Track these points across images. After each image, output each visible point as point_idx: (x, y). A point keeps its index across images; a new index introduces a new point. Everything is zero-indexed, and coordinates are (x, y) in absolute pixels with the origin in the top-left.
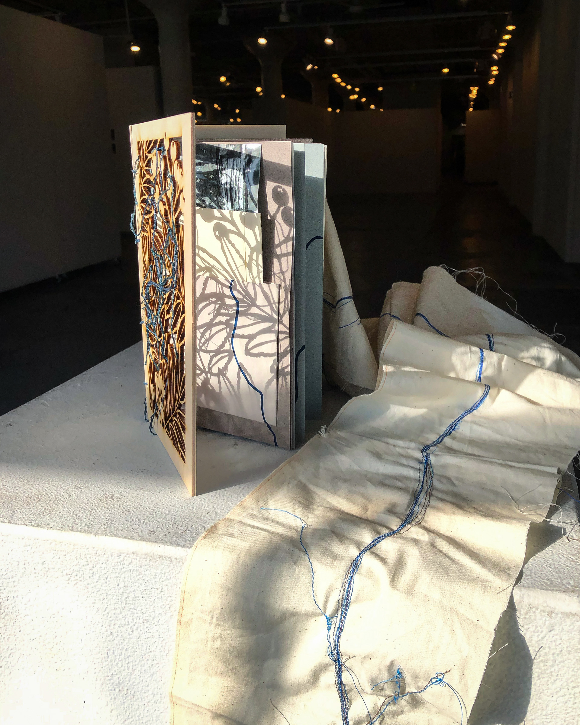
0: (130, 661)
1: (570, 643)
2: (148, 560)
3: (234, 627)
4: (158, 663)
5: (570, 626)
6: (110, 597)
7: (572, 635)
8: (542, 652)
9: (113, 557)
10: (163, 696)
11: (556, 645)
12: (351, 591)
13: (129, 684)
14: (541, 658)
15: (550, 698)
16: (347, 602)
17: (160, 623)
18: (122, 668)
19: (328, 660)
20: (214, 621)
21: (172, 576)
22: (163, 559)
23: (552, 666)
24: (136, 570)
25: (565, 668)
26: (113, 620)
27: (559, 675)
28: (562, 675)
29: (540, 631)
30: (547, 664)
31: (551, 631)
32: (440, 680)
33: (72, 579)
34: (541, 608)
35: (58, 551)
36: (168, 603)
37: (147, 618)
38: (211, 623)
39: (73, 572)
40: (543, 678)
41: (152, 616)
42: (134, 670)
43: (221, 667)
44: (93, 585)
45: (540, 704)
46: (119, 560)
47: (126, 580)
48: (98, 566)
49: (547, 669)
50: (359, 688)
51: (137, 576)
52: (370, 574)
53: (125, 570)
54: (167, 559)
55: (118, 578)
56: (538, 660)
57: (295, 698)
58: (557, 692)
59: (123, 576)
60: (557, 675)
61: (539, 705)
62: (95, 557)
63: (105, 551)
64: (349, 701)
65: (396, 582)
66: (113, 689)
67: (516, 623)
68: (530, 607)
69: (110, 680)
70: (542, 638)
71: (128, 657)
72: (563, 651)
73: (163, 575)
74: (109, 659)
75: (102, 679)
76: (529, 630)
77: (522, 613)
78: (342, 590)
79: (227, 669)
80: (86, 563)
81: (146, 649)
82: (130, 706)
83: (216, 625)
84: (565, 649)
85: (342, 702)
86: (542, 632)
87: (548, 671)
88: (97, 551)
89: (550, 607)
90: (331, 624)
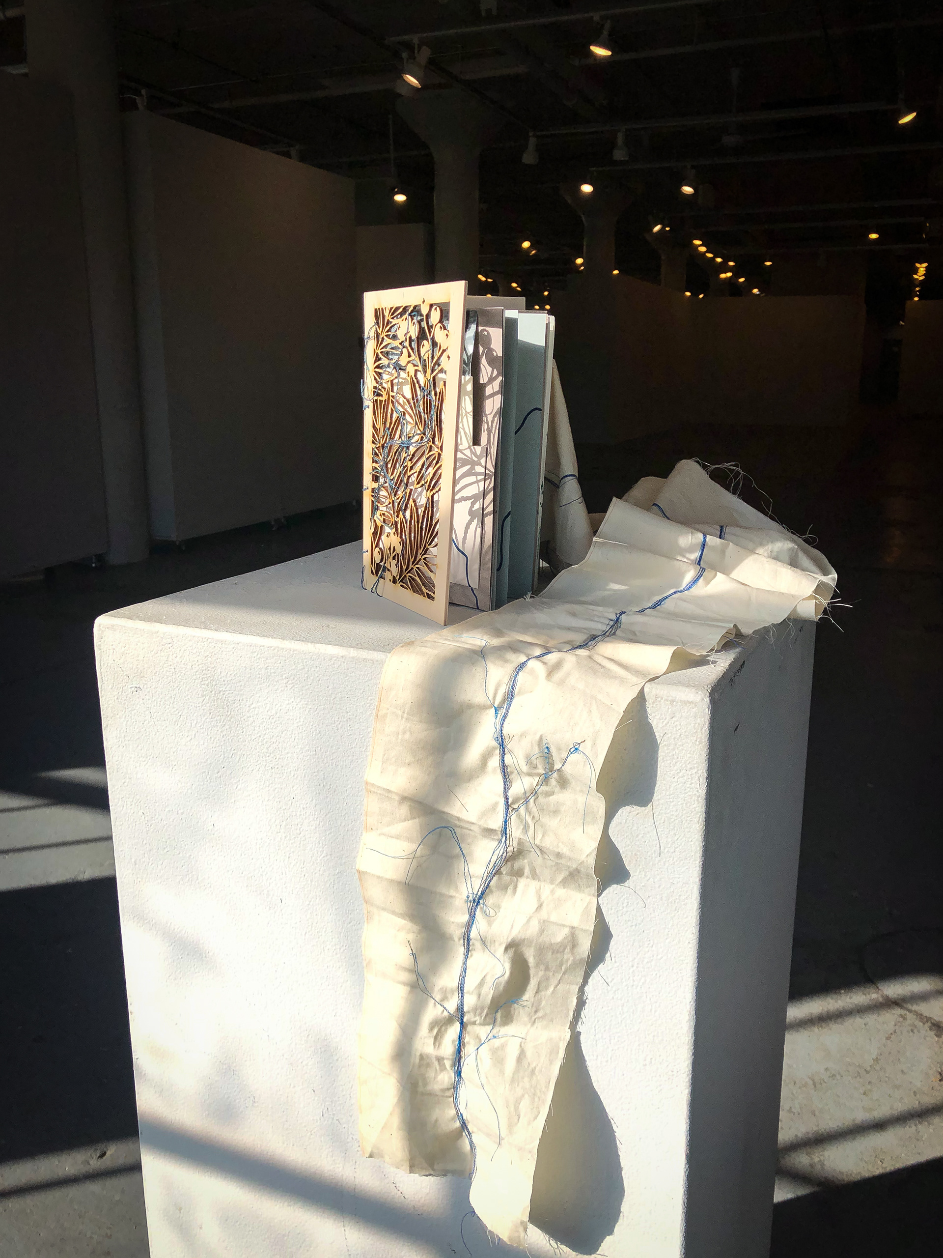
0: (334, 757)
1: (687, 728)
2: (354, 662)
3: (421, 721)
4: (357, 759)
5: (687, 712)
6: (321, 698)
7: (689, 720)
8: (665, 738)
9: (326, 661)
10: (360, 789)
11: (676, 731)
12: (515, 685)
13: (332, 779)
14: (665, 743)
15: (672, 779)
16: (512, 695)
17: (361, 720)
18: (327, 765)
19: (495, 744)
20: (405, 715)
21: (373, 677)
22: (366, 662)
23: (674, 749)
24: (344, 673)
25: (684, 751)
26: (321, 719)
27: (679, 758)
28: (681, 757)
29: (664, 718)
30: (670, 748)
31: (672, 718)
32: (576, 749)
33: (290, 682)
34: (665, 697)
35: (280, 656)
36: (368, 702)
37: (351, 717)
38: (402, 717)
39: (291, 676)
40: (667, 760)
41: (355, 715)
42: (337, 766)
43: (409, 758)
44: (307, 687)
45: (664, 784)
46: (330, 664)
47: (335, 681)
48: (313, 669)
49: (670, 753)
50: (518, 769)
51: (344, 677)
52: (532, 672)
53: (334, 672)
54: (370, 661)
55: (328, 681)
56: (663, 745)
57: (467, 784)
58: (678, 773)
59: (332, 678)
60: (678, 758)
61: (663, 786)
62: (310, 661)
63: (319, 655)
64: (510, 782)
65: (551, 677)
66: (318, 784)
67: (646, 711)
68: (657, 697)
69: (316, 776)
70: (666, 724)
71: (333, 753)
72: (682, 736)
73: (366, 676)
74: (317, 757)
75: (310, 776)
76: (656, 717)
77: (650, 702)
78: (509, 684)
79: (413, 760)
80: (302, 667)
81: (348, 746)
82: (332, 800)
83: (406, 719)
84: (684, 734)
85: (504, 782)
86: (666, 719)
87: (671, 755)
88: (313, 655)
89: (672, 697)
90: (498, 713)
